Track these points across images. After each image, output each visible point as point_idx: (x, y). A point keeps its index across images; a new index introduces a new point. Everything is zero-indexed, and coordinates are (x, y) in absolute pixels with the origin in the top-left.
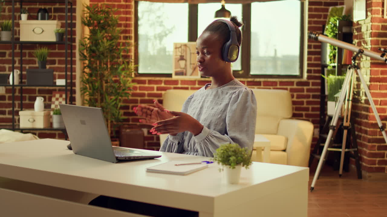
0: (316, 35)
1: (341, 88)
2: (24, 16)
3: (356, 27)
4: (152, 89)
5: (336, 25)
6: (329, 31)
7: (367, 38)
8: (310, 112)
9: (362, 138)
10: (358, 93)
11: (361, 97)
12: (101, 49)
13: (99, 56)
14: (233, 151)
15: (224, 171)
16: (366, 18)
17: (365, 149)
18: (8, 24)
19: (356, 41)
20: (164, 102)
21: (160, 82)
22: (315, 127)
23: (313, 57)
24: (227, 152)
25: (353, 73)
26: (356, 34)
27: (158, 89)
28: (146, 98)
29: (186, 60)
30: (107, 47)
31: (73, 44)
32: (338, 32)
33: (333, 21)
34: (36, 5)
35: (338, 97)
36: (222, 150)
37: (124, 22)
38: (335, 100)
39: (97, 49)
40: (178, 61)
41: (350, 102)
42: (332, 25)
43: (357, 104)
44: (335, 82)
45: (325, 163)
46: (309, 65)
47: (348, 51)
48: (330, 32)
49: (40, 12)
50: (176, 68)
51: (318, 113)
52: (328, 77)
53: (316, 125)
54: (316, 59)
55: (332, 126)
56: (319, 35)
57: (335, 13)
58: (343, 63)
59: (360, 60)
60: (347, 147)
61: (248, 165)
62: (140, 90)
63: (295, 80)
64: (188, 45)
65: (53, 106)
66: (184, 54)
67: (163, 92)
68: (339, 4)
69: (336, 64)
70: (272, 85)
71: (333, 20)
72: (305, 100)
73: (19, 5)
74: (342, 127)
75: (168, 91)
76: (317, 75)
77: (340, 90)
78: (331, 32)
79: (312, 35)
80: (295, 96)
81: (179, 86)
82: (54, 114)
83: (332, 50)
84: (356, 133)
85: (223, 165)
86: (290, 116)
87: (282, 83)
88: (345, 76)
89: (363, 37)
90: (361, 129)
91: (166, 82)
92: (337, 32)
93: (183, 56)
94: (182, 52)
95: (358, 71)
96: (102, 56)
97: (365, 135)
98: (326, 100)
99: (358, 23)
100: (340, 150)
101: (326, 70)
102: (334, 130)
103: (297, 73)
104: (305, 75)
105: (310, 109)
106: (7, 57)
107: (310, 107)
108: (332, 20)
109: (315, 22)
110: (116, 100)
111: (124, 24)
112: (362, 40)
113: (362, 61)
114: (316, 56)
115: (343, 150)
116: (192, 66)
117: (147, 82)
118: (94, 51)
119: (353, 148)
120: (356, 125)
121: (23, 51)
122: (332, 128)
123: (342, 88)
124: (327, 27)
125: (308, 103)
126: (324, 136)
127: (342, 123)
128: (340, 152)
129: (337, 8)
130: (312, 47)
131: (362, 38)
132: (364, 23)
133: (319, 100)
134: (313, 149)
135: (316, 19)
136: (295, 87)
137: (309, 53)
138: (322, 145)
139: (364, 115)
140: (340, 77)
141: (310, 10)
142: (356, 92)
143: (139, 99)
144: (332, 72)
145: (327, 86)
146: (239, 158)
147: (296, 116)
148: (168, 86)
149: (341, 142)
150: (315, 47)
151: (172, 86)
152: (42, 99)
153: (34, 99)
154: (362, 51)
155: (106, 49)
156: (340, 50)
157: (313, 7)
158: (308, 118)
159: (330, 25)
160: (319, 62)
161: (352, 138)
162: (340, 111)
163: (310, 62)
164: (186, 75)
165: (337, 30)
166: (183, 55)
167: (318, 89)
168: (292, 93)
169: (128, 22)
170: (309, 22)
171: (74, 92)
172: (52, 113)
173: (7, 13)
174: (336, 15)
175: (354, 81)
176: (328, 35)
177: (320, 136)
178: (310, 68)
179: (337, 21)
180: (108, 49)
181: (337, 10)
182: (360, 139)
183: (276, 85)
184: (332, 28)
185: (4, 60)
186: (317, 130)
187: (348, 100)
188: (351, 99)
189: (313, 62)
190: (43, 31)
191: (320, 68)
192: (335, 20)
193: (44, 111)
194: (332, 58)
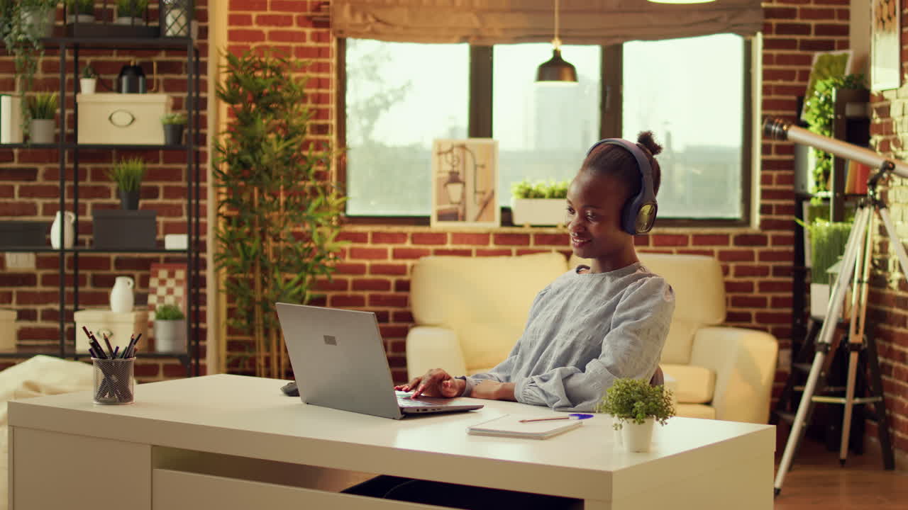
0: (782, 126)
1: (842, 252)
2: (87, 85)
3: (878, 105)
4: (383, 254)
5: (830, 99)
6: (814, 114)
7: (903, 132)
8: (769, 310)
9: (893, 373)
10: (884, 264)
11: (889, 273)
12: (265, 159)
13: (259, 177)
14: (639, 393)
15: (623, 429)
16: (901, 84)
17: (900, 398)
18: (47, 103)
19: (876, 139)
20: (413, 286)
21: (403, 237)
22: (781, 347)
23: (775, 174)
24: (627, 393)
25: (871, 216)
26: (878, 121)
27: (397, 255)
28: (368, 276)
29: (464, 184)
30: (279, 155)
31: (202, 149)
32: (836, 114)
33: (822, 90)
34: (111, 55)
35: (837, 274)
36: (617, 390)
37: (313, 91)
38: (828, 280)
39: (255, 160)
40: (445, 185)
41: (865, 287)
42: (819, 98)
43: (882, 291)
44: (829, 237)
45: (806, 434)
46: (765, 194)
47: (859, 166)
48: (815, 117)
49: (125, 74)
50: (440, 202)
51: (788, 311)
52: (811, 224)
53: (783, 341)
54: (781, 180)
55: (823, 343)
56: (789, 126)
57: (828, 68)
58: (847, 191)
59: (886, 184)
60: (858, 394)
61: (665, 418)
62: (352, 256)
63: (733, 232)
64: (468, 147)
65: (152, 299)
66: (459, 168)
67: (409, 263)
68: (836, 45)
69: (830, 194)
70: (675, 245)
71: (823, 87)
72: (756, 280)
73: (70, 54)
74: (846, 345)
75: (423, 259)
76: (785, 217)
77: (839, 257)
78: (818, 116)
79: (773, 128)
80: (732, 271)
81: (449, 246)
82: (159, 317)
83: (822, 159)
84: (881, 359)
85: (620, 417)
86: (721, 320)
87: (699, 239)
88: (852, 222)
89: (894, 130)
90: (891, 350)
91: (416, 238)
92: (832, 116)
93: (458, 173)
94: (455, 163)
95: (883, 211)
96: (266, 177)
97: (902, 365)
98: (807, 280)
99: (881, 98)
100: (842, 401)
101: (806, 205)
102: (826, 352)
103: (737, 214)
104: (757, 218)
105: (769, 302)
106: (40, 181)
107: (769, 296)
108: (820, 86)
109: (780, 90)
110: (300, 282)
111: (313, 95)
112: (891, 137)
113: (891, 188)
114: (783, 172)
115: (848, 401)
116: (479, 197)
117: (370, 236)
118: (245, 165)
119: (872, 395)
120: (879, 342)
121: (81, 166)
122: (822, 347)
123: (845, 253)
124: (808, 103)
125: (765, 287)
126: (804, 367)
127: (845, 335)
128: (842, 406)
129: (832, 57)
130: (773, 149)
131: (892, 133)
132: (897, 98)
133: (790, 279)
134: (776, 400)
135: (780, 82)
136: (731, 247)
137: (766, 165)
138: (797, 388)
139: (898, 316)
140: (840, 225)
141: (767, 59)
142: (879, 260)
143: (350, 278)
144: (821, 212)
145: (810, 245)
146: (651, 404)
147: (734, 319)
148: (423, 247)
149: (843, 381)
150: (780, 150)
151: (431, 248)
152: (129, 283)
153: (111, 283)
154: (891, 165)
155: (277, 160)
156: (841, 162)
157: (775, 52)
158: (762, 323)
159: (816, 99)
160: (790, 187)
161: (869, 371)
162: (842, 307)
163: (767, 187)
164: (464, 219)
165: (832, 110)
166: (456, 169)
167: (787, 253)
168: (723, 263)
169: (322, 91)
170: (766, 90)
171: (203, 264)
172: (152, 316)
173: (40, 75)
174: (831, 73)
175: (872, 235)
176: (811, 122)
177: (794, 369)
178: (768, 202)
179: (831, 90)
180: (281, 158)
181: (832, 61)
182: (890, 375)
183: (685, 243)
184: (820, 107)
185: (33, 187)
186: (787, 353)
187: (860, 282)
188: (866, 278)
189: (774, 187)
190: (133, 120)
191: (791, 202)
192: (828, 88)
193: (134, 310)
194: (821, 178)
